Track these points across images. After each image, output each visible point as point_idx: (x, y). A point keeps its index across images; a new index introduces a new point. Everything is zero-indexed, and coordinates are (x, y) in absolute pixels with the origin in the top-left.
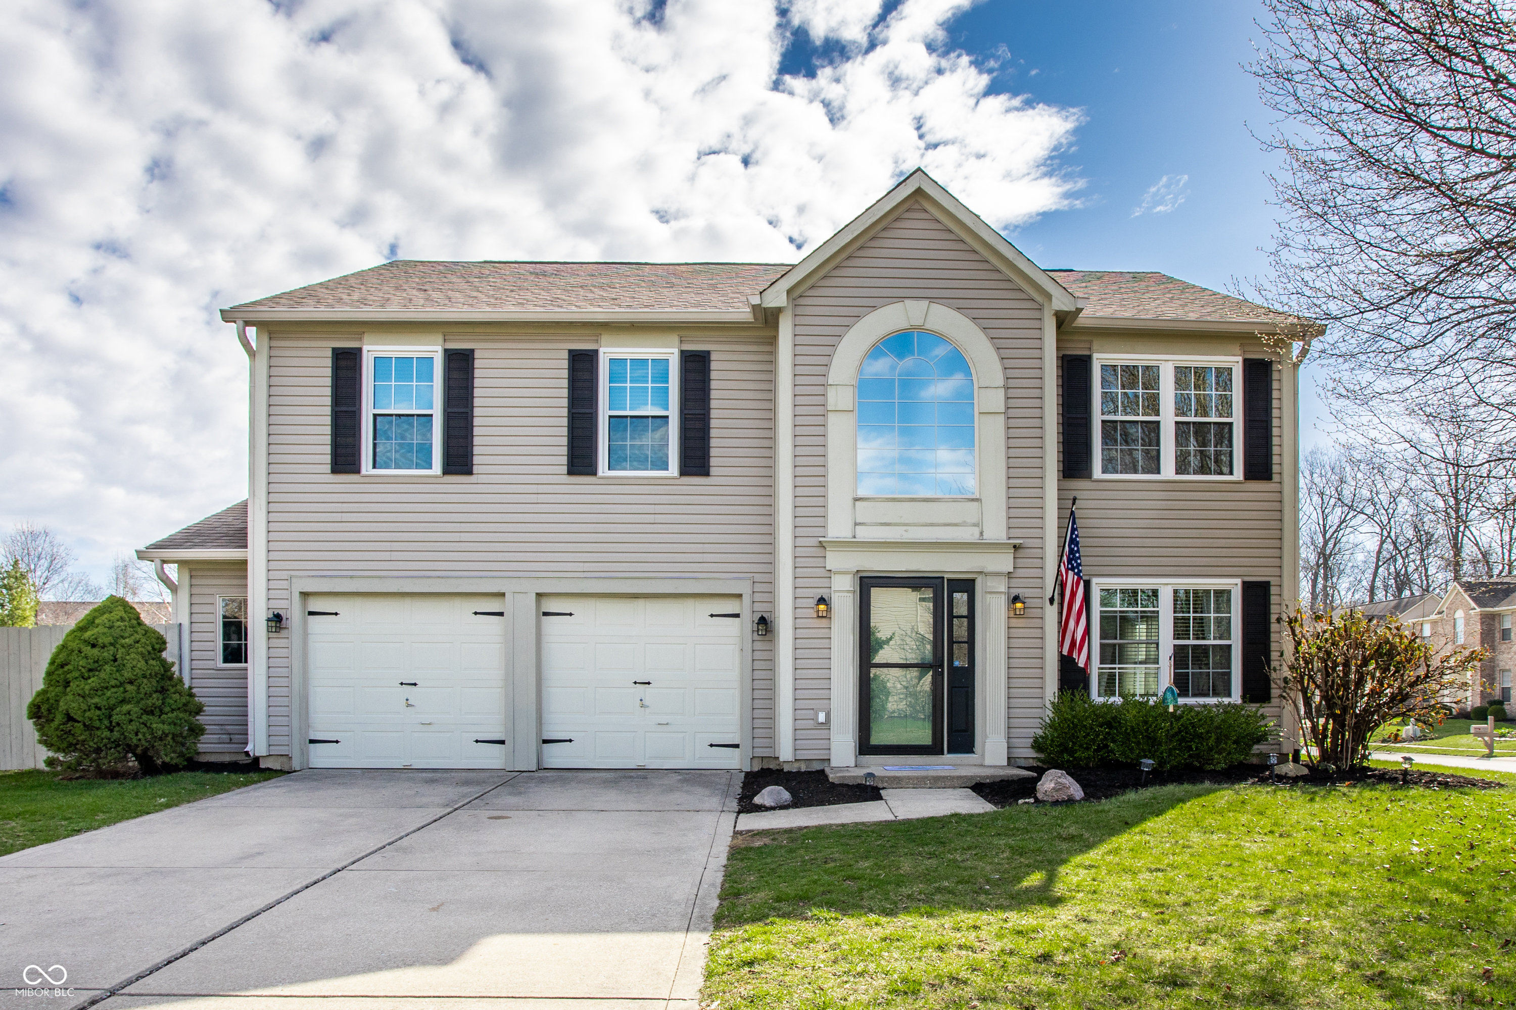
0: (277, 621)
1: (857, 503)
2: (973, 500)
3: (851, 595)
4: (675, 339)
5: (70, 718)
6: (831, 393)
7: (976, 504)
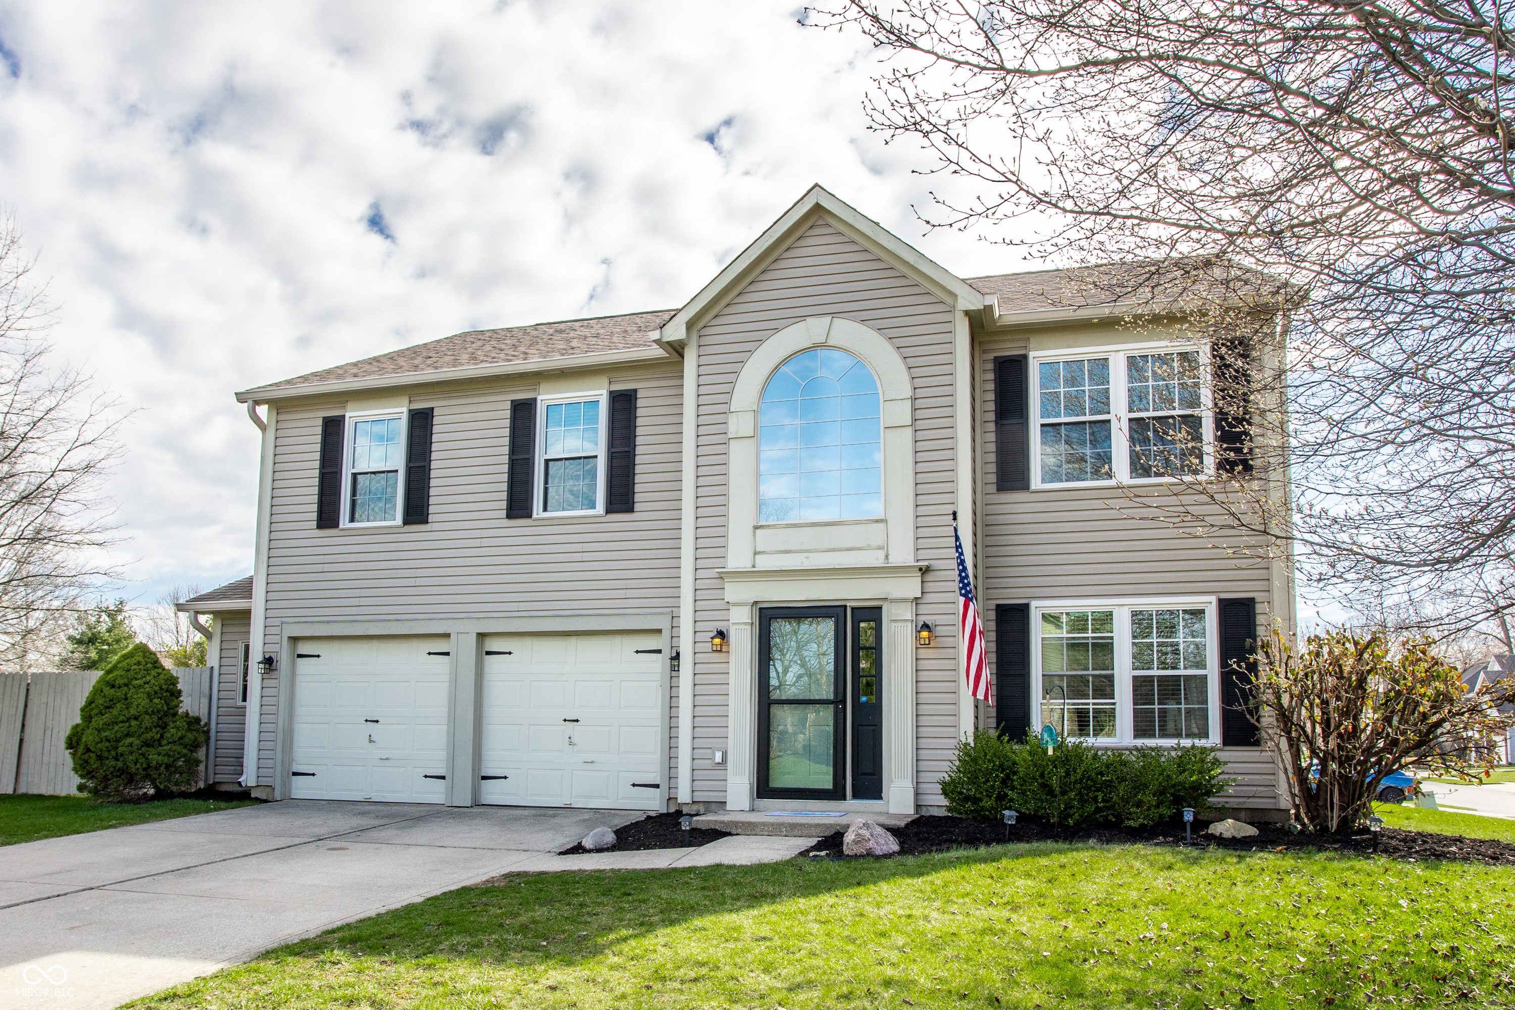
0: (269, 662)
1: (758, 531)
2: (877, 521)
3: (749, 627)
4: (604, 381)
5: (88, 750)
6: (732, 421)
7: (881, 526)
